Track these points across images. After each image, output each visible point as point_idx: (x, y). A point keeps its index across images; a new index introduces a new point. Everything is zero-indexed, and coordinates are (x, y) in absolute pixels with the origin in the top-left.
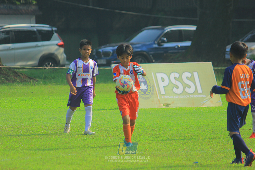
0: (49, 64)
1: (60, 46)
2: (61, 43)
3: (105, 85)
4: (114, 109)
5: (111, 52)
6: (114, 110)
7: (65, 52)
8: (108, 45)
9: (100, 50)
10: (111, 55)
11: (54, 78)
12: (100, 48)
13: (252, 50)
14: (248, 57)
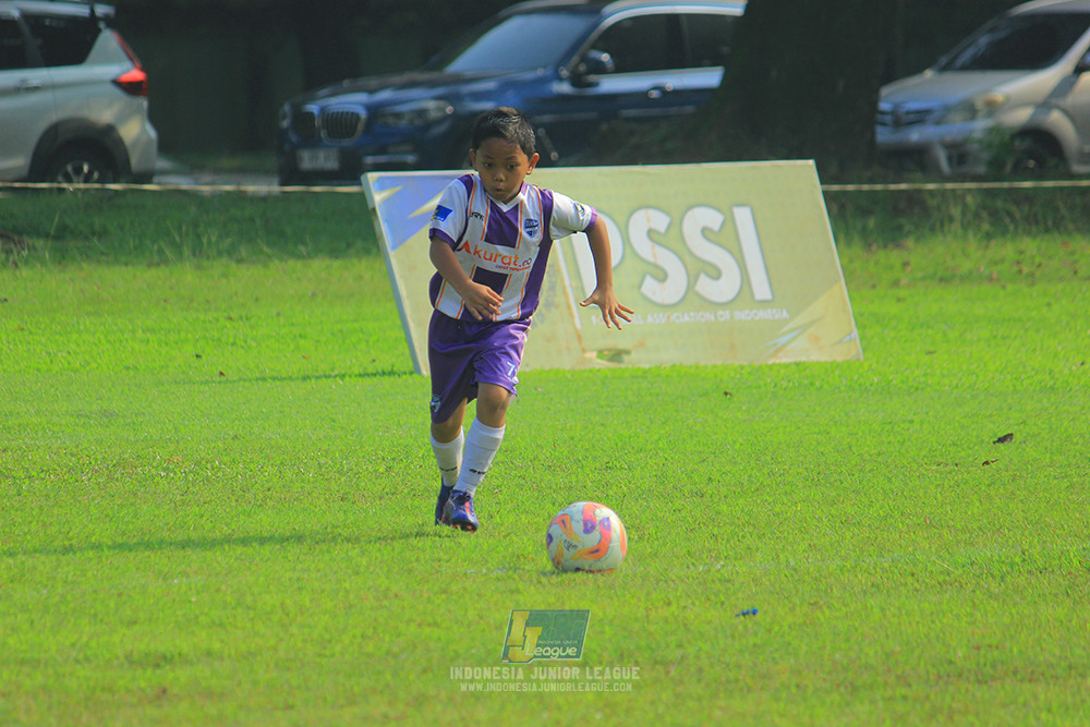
0: (78, 170)
1: (130, 88)
2: (135, 74)
3: (337, 264)
4: (375, 375)
5: (363, 114)
6: (375, 379)
7: (154, 117)
8: (346, 83)
9: (313, 108)
10: (360, 127)
11: (103, 234)
12: (312, 99)
13: (992, 108)
14: (978, 135)
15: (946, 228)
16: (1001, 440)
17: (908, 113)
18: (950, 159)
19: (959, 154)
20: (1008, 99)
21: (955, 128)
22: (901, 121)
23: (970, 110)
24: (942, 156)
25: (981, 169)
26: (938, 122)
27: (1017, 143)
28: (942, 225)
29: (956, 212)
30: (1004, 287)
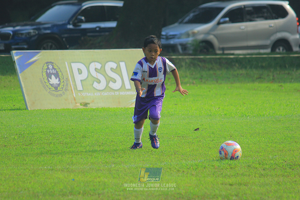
5: (12, 34)
8: (7, 24)
10: (11, 37)
13: (194, 34)
14: (190, 42)
16: (196, 130)
17: (170, 35)
18: (182, 49)
19: (184, 47)
20: (198, 32)
21: (184, 40)
22: (168, 38)
23: (188, 35)
24: (180, 48)
25: (191, 52)
26: (179, 38)
27: (201, 44)
29: (183, 64)
30: (197, 86)
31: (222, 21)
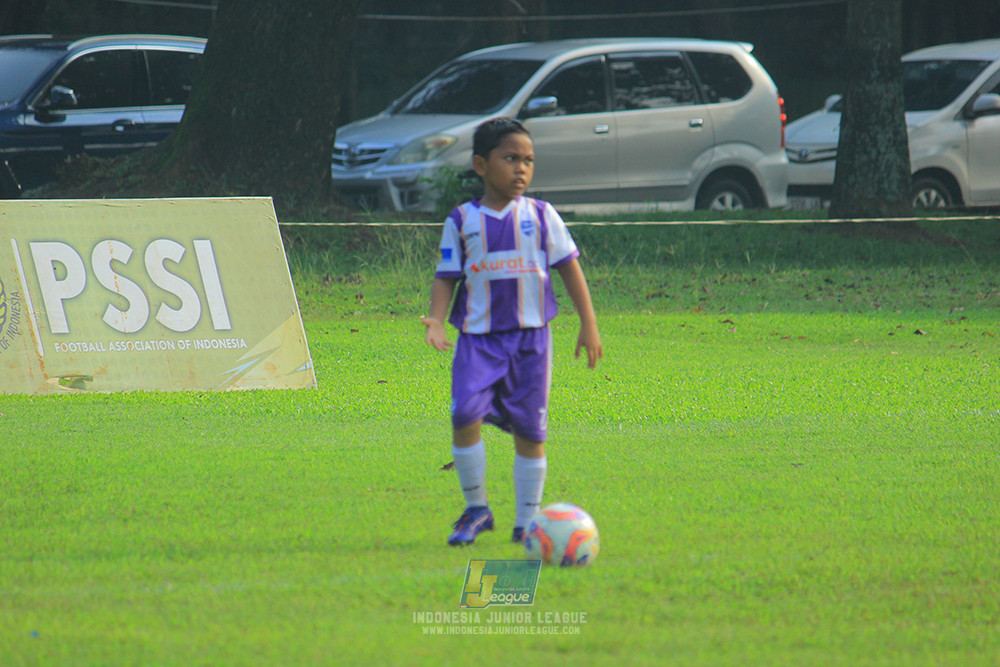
13: (442, 148)
14: (428, 175)
15: (398, 264)
16: (447, 467)
17: (362, 152)
18: (402, 196)
19: (410, 190)
20: (457, 140)
21: (408, 168)
22: (354, 160)
23: (423, 152)
24: (394, 192)
25: (431, 208)
26: (390, 163)
28: (394, 261)
29: (407, 247)
31: (534, 104)
